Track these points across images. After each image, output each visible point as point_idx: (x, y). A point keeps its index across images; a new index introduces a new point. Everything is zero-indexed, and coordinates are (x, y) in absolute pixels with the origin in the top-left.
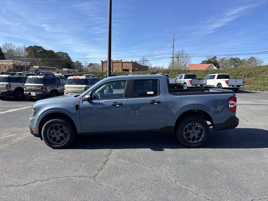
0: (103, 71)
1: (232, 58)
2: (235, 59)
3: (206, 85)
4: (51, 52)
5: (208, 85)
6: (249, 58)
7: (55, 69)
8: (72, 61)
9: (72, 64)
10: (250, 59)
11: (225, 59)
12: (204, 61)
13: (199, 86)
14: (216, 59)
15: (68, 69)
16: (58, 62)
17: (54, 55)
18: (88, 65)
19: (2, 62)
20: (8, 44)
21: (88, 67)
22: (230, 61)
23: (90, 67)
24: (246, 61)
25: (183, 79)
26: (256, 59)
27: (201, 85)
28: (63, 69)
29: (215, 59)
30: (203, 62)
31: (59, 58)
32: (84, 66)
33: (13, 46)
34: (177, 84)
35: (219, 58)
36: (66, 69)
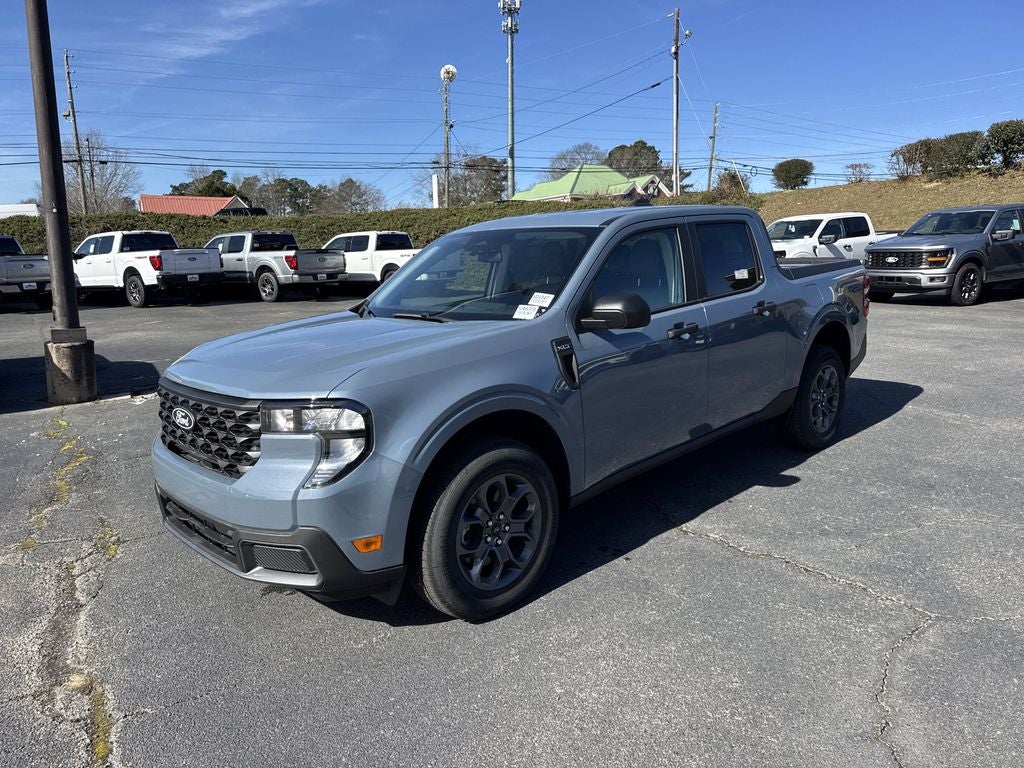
1: (284, 180)
2: (291, 185)
3: (343, 272)
5: (351, 275)
6: (338, 183)
10: (342, 184)
11: (258, 180)
12: (181, 185)
13: (322, 277)
14: (225, 180)
22: (277, 191)
24: (329, 191)
25: (246, 253)
26: (363, 188)
27: (330, 276)
29: (220, 178)
30: (175, 188)
34: (228, 275)
35: (236, 178)
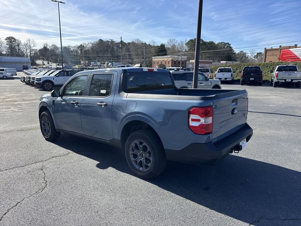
0: (265, 61)
4: (212, 43)
7: (212, 62)
8: (235, 52)
9: (233, 55)
15: (227, 62)
16: (217, 53)
17: (214, 46)
18: (255, 56)
19: (163, 58)
20: (172, 39)
21: (254, 57)
23: (257, 57)
28: (221, 62)
31: (219, 49)
32: (249, 57)
33: (176, 41)
36: (224, 62)
